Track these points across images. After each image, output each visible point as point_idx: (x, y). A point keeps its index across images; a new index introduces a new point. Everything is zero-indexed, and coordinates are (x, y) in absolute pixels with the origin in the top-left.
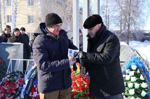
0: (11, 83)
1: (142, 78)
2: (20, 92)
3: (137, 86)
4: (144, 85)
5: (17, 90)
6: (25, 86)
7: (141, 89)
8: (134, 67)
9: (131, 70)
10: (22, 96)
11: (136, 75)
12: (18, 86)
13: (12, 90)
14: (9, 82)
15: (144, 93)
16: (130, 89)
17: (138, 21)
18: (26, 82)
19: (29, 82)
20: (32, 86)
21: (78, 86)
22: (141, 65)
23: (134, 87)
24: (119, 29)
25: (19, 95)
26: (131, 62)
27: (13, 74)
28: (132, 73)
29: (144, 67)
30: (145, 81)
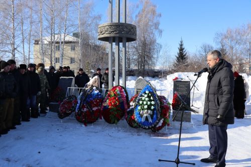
0: (69, 103)
1: (152, 98)
2: (75, 109)
3: (149, 103)
4: (153, 103)
5: (73, 107)
6: (78, 105)
7: (151, 105)
8: (147, 92)
9: (146, 94)
10: (77, 111)
11: (149, 97)
12: (73, 105)
13: (70, 107)
14: (68, 102)
15: (152, 107)
16: (144, 105)
17: (150, 63)
18: (79, 102)
19: (81, 103)
20: (83, 104)
21: (113, 104)
22: (151, 91)
23: (147, 104)
24: (137, 68)
25: (74, 110)
26: (146, 89)
27: (70, 97)
28: (146, 96)
29: (153, 92)
30: (153, 100)
